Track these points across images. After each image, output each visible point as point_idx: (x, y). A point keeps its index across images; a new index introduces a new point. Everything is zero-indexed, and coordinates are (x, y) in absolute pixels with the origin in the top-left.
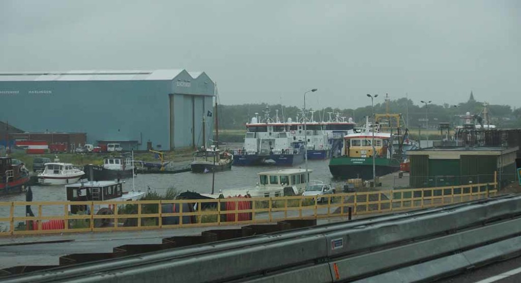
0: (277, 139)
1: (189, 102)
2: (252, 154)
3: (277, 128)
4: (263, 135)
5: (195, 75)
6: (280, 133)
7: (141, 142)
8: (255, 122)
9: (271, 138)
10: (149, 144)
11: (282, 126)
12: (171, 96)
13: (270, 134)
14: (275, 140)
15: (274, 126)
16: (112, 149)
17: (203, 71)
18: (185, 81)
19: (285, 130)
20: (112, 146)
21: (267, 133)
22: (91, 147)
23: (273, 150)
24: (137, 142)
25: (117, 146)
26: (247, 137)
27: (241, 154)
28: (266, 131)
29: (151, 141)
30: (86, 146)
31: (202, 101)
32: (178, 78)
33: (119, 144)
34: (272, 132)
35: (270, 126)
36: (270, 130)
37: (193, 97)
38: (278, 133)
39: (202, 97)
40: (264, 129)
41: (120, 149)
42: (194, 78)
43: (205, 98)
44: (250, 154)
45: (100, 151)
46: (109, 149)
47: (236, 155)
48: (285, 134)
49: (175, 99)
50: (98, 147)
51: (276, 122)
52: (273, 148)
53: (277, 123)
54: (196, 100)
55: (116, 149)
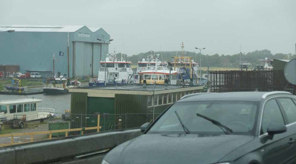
1: (89, 47)
2: (101, 82)
3: (121, 65)
4: (111, 70)
6: (122, 69)
7: (54, 72)
8: (107, 60)
9: (116, 71)
11: (124, 63)
12: (74, 42)
13: (116, 69)
14: (118, 73)
15: (119, 64)
16: (34, 76)
17: (100, 28)
18: (85, 33)
19: (125, 67)
20: (33, 74)
21: (114, 68)
22: (20, 74)
23: (116, 80)
24: (51, 72)
25: (37, 74)
26: (100, 71)
27: (94, 82)
28: (114, 67)
29: (60, 72)
30: (17, 74)
31: (100, 47)
33: (39, 73)
34: (118, 67)
35: (116, 63)
36: (117, 66)
38: (121, 68)
39: (100, 44)
41: (39, 76)
42: (93, 31)
43: (102, 44)
44: (100, 82)
45: (25, 77)
46: (31, 76)
47: (91, 83)
48: (126, 69)
49: (77, 45)
50: (24, 75)
51: (120, 61)
52: (115, 79)
53: (122, 62)
54: (95, 46)
55: (36, 76)
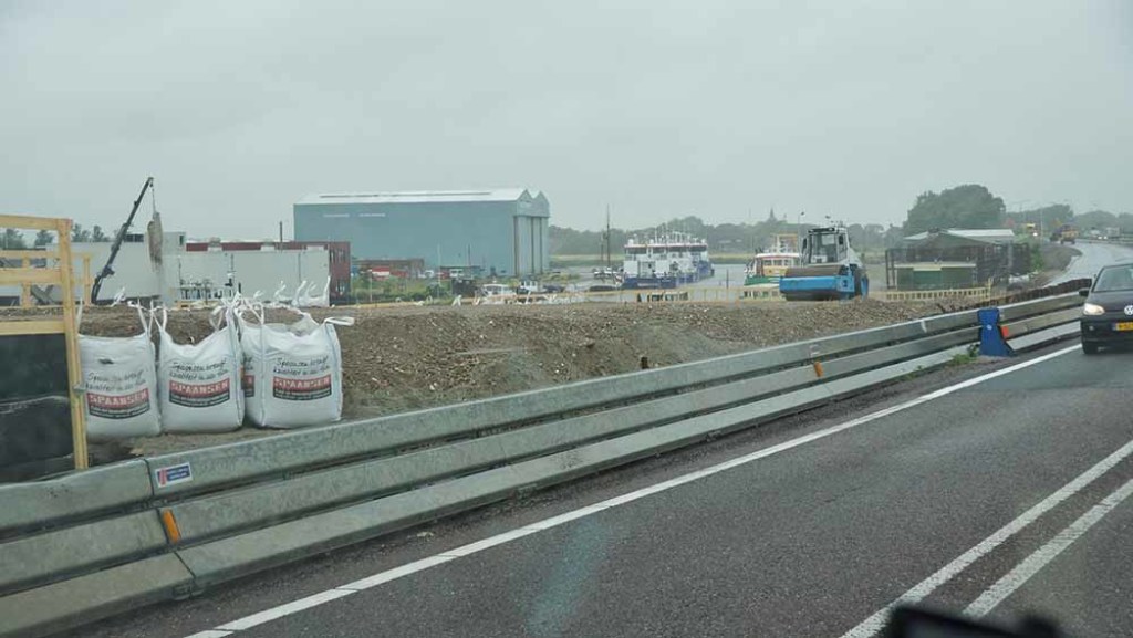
0: (657, 263)
1: (529, 223)
2: (633, 276)
3: (657, 250)
4: (641, 257)
5: (534, 195)
6: (660, 256)
8: (631, 244)
9: (651, 260)
10: (493, 269)
11: (663, 248)
12: (516, 217)
13: (650, 256)
15: (653, 248)
17: (540, 191)
18: (526, 202)
19: (665, 252)
21: (647, 256)
23: (655, 273)
26: (626, 260)
28: (646, 253)
29: (494, 266)
31: (540, 222)
32: (520, 199)
34: (652, 254)
35: (650, 247)
36: (650, 252)
37: (532, 218)
38: (658, 255)
39: (540, 218)
40: (643, 251)
41: (463, 275)
42: (533, 198)
43: (543, 219)
44: (631, 277)
48: (665, 256)
49: (519, 219)
51: (655, 244)
52: (654, 271)
53: (657, 245)
54: (535, 221)
